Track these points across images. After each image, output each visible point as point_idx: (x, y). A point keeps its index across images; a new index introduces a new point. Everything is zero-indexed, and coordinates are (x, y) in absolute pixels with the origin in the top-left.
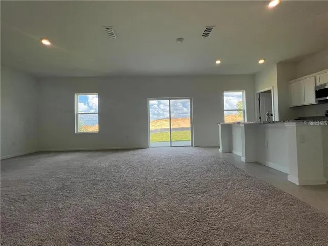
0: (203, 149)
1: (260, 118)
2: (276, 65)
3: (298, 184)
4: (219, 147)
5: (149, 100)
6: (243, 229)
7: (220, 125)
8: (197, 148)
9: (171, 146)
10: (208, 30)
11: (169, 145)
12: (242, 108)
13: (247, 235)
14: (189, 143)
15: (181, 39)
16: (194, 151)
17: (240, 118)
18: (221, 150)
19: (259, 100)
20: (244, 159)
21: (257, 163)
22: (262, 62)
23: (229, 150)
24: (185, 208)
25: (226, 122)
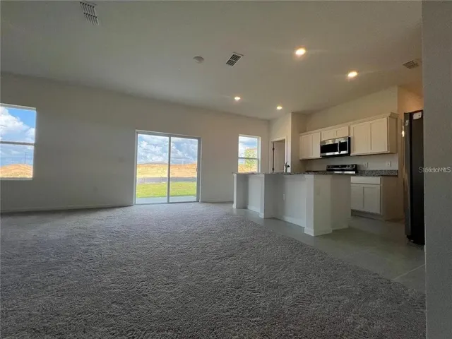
0: (214, 205)
1: (273, 169)
2: (290, 115)
3: (313, 235)
4: (233, 202)
5: (138, 133)
6: (281, 285)
7: (235, 175)
8: (206, 204)
9: (169, 203)
10: (235, 58)
11: (166, 201)
12: (256, 157)
13: (288, 289)
14: (195, 199)
15: (200, 59)
16: (201, 208)
17: (254, 168)
18: (234, 206)
19: (273, 149)
20: (262, 216)
21: (274, 218)
22: (279, 108)
23: (244, 205)
24: (215, 277)
25: (239, 172)
